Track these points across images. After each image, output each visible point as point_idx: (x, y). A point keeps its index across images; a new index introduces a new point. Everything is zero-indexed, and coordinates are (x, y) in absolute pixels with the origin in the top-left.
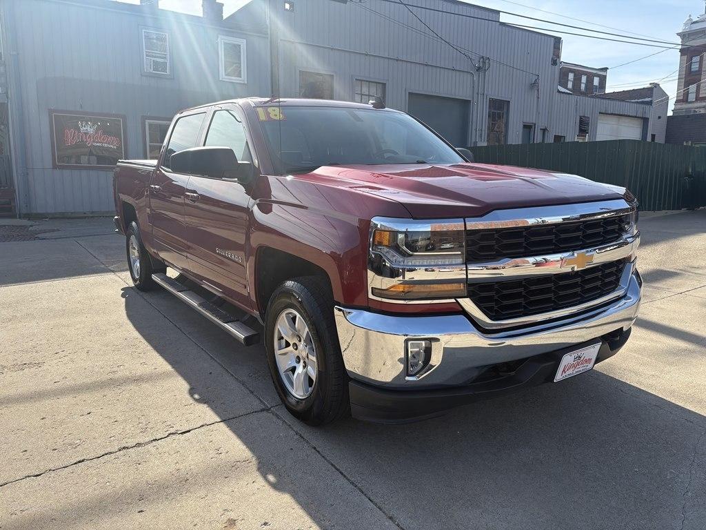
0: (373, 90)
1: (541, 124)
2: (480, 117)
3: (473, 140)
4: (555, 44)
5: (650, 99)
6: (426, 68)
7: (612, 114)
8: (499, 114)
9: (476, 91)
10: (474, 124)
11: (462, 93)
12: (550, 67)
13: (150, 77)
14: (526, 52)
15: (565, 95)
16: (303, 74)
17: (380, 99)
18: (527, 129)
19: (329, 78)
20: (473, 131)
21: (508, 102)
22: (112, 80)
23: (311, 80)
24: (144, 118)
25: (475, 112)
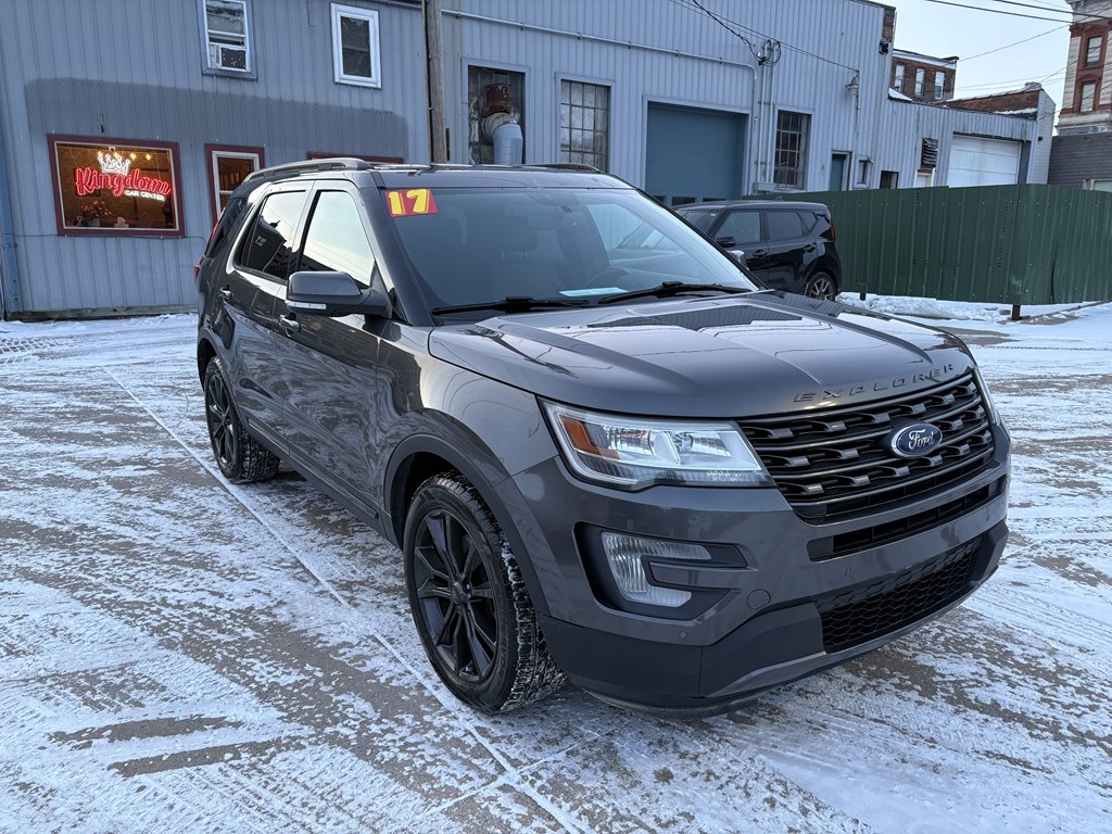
0: (590, 99)
1: (861, 152)
2: (762, 141)
3: (752, 181)
4: (884, 19)
5: (1033, 110)
6: (676, 59)
7: (973, 135)
8: (793, 137)
9: (757, 99)
10: (754, 153)
11: (735, 102)
12: (877, 58)
13: (217, 76)
14: (839, 32)
15: (900, 104)
16: (474, 71)
17: (600, 113)
18: (838, 163)
19: (519, 77)
20: (753, 165)
21: (809, 116)
22: (153, 82)
23: (487, 82)
24: (209, 148)
25: (755, 134)
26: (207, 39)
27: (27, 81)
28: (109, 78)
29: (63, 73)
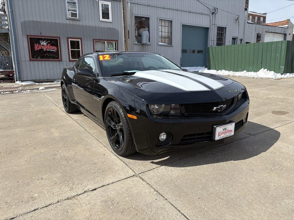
0: (167, 24)
1: (240, 37)
2: (213, 35)
3: (210, 45)
4: (246, 2)
5: (287, 26)
6: (190, 13)
7: (271, 32)
8: (222, 33)
9: (211, 23)
10: (211, 38)
11: (206, 24)
12: (244, 12)
13: (70, 20)
14: (234, 5)
15: (251, 24)
16: (136, 17)
17: (169, 28)
18: (234, 40)
19: (148, 19)
20: (210, 41)
21: (226, 28)
22: (54, 21)
23: (140, 20)
24: (68, 38)
25: (211, 33)
26: (67, 10)
27: (22, 21)
28: (42, 20)
29: (31, 19)
